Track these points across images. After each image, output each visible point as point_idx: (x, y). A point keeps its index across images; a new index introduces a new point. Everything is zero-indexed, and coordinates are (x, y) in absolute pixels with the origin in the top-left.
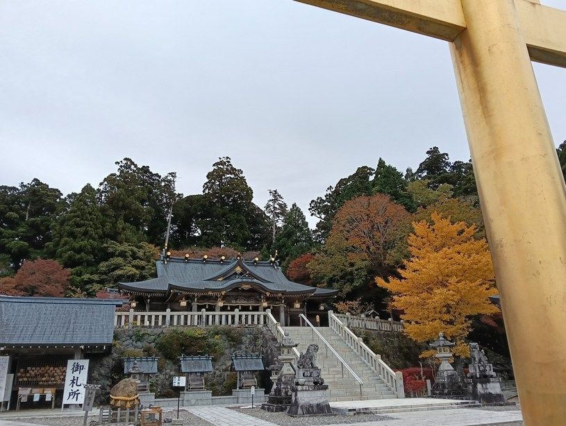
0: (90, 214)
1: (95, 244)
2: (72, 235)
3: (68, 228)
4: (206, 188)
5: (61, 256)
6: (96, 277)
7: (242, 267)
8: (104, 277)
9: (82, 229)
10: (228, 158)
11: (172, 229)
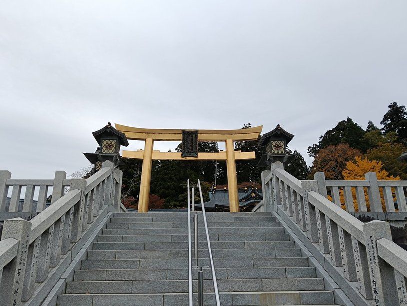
0: (172, 167)
1: (176, 184)
2: (163, 180)
3: (161, 176)
4: (237, 145)
5: (158, 193)
6: (178, 203)
7: (255, 193)
8: (182, 202)
9: (168, 176)
10: (249, 124)
11: (219, 172)
